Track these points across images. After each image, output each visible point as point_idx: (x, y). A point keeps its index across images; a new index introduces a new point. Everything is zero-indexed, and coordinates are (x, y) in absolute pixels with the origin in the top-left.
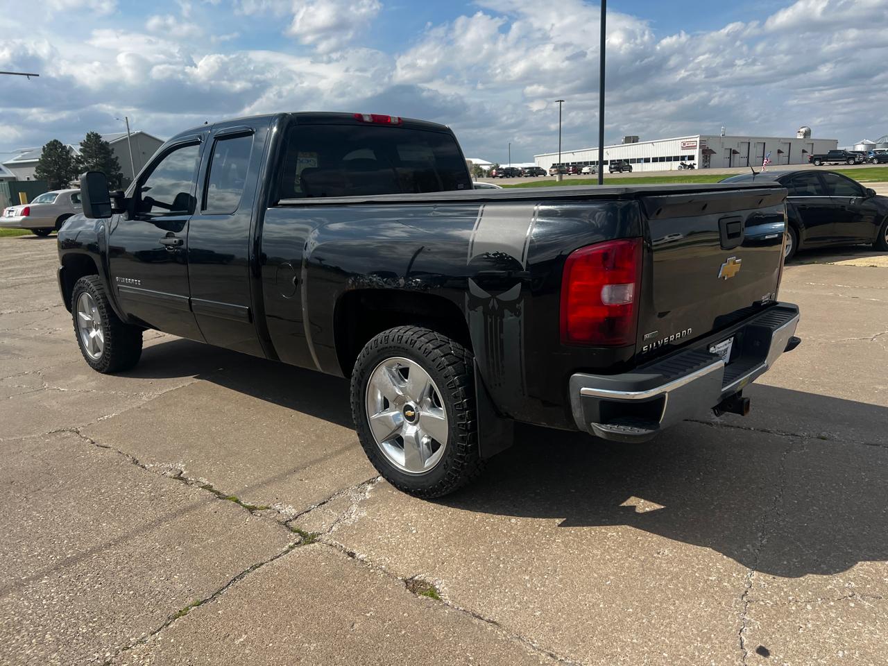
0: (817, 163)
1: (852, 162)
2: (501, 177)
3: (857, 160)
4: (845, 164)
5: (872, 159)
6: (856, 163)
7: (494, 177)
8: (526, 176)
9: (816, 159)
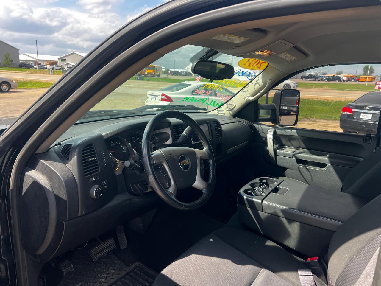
0: (304, 79)
1: (317, 80)
2: (172, 75)
3: (319, 79)
4: (314, 80)
5: (325, 79)
6: (319, 80)
7: (169, 74)
8: (184, 76)
9: (303, 78)
